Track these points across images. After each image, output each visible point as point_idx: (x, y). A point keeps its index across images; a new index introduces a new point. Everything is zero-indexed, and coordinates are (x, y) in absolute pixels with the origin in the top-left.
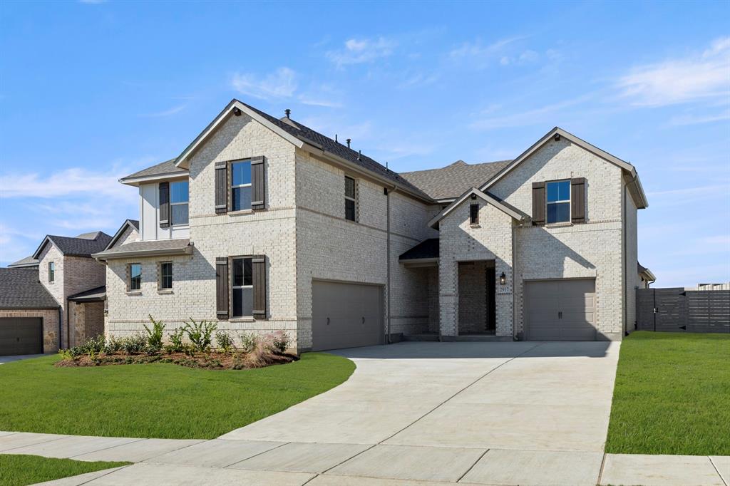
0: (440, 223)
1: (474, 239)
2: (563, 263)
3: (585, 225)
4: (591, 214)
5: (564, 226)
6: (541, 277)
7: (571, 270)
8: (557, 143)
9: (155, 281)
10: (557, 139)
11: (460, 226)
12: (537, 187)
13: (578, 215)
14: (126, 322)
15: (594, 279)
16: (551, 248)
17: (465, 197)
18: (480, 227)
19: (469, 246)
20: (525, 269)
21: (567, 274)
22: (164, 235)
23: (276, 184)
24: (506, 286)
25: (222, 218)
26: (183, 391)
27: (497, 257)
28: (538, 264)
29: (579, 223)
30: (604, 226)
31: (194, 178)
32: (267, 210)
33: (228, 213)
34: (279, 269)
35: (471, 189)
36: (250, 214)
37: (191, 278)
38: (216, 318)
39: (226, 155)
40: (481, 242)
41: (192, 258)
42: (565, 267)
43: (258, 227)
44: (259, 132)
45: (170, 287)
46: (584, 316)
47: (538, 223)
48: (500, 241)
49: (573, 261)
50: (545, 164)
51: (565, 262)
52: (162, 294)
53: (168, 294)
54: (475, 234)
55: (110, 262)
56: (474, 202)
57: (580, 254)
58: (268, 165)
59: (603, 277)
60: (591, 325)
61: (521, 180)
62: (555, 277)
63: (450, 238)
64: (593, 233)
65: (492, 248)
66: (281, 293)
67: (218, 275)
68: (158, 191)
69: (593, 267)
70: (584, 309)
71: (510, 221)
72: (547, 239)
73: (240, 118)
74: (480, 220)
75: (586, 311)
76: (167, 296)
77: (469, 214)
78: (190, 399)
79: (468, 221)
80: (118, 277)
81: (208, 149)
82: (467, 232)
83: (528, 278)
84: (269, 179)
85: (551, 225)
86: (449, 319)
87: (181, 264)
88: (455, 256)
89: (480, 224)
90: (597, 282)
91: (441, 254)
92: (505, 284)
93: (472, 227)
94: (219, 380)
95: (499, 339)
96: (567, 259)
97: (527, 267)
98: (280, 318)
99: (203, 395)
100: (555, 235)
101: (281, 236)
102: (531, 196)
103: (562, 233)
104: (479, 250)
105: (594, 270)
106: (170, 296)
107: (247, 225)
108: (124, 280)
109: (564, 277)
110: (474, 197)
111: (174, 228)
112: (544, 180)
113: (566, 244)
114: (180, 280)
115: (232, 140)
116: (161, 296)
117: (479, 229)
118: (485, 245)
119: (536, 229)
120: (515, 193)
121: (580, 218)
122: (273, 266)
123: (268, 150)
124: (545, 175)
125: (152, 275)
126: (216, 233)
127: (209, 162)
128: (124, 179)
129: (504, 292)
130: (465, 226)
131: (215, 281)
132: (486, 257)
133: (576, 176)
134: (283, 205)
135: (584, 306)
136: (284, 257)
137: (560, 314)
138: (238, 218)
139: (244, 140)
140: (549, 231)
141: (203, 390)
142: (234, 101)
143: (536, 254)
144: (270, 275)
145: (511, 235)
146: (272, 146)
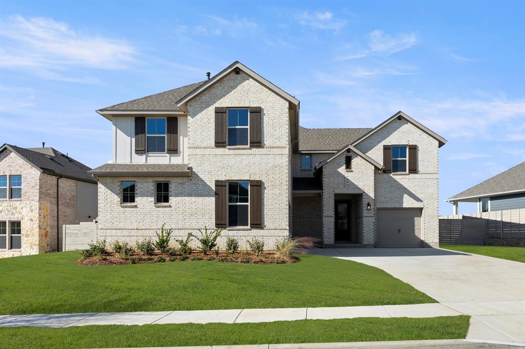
0: (324, 167)
1: (348, 179)
2: (403, 198)
3: (416, 175)
4: (421, 168)
5: (402, 175)
6: (389, 206)
7: (408, 202)
8: (399, 121)
9: (151, 196)
10: (400, 119)
11: (338, 170)
12: (386, 148)
13: (412, 168)
14: (120, 229)
15: (421, 209)
16: (395, 188)
17: (343, 151)
18: (352, 171)
19: (344, 184)
20: (378, 201)
21: (405, 205)
22: (140, 160)
23: (272, 129)
24: (370, 211)
25: (220, 151)
26: (185, 288)
27: (364, 192)
28: (386, 198)
29: (413, 173)
30: (428, 176)
31: (193, 117)
32: (263, 147)
33: (227, 147)
34: (274, 191)
35: (348, 146)
36: (248, 149)
37: (190, 195)
38: (215, 227)
39: (226, 102)
40: (353, 181)
41: (191, 180)
42: (404, 201)
43: (254, 159)
44: (256, 89)
45: (167, 201)
46: (414, 232)
47: (387, 172)
48: (366, 182)
49: (409, 197)
50: (391, 134)
51: (404, 197)
52: (159, 207)
53: (165, 207)
54: (348, 176)
55: (101, 179)
56: (349, 154)
57: (413, 193)
58: (264, 114)
59: (427, 208)
60: (418, 238)
61: (375, 142)
62: (398, 206)
63: (331, 178)
64: (421, 180)
65: (360, 185)
66: (274, 209)
67: (216, 194)
68: (134, 123)
69: (421, 201)
70: (414, 228)
71: (373, 169)
72: (393, 182)
73: (239, 76)
74: (352, 166)
75: (415, 229)
76: (164, 209)
77: (345, 162)
78: (191, 296)
79: (344, 167)
80: (109, 192)
81: (207, 95)
82: (343, 174)
83: (380, 207)
84: (265, 125)
85: (396, 173)
86: (330, 232)
87: (179, 184)
88: (335, 190)
89: (352, 169)
90: (423, 211)
91: (324, 188)
92: (370, 210)
93: (347, 171)
94: (218, 280)
95: (365, 246)
96: (406, 196)
97: (380, 200)
98: (274, 227)
99: (203, 293)
100: (398, 180)
101: (276, 167)
102: (383, 153)
103: (402, 179)
104: (352, 187)
105: (422, 203)
106: (168, 209)
107: (245, 157)
108: (117, 194)
109: (404, 207)
110: (349, 151)
111: (150, 155)
112: (391, 144)
113: (405, 186)
114: (178, 196)
115: (231, 91)
116: (157, 209)
117: (352, 173)
118: (356, 184)
119: (385, 175)
120: (372, 151)
121: (414, 170)
122: (267, 189)
123: (264, 103)
124: (391, 141)
125: (148, 192)
126: (214, 162)
127: (208, 106)
128: (101, 110)
129: (369, 215)
130: (342, 170)
131: (213, 199)
132: (356, 192)
133: (411, 144)
134: (278, 144)
135: (414, 225)
136: (278, 183)
137: (399, 231)
138: (236, 151)
139: (242, 93)
140: (394, 177)
141: (203, 289)
142: (237, 62)
143: (385, 191)
144: (265, 195)
145: (374, 178)
146: (268, 101)
